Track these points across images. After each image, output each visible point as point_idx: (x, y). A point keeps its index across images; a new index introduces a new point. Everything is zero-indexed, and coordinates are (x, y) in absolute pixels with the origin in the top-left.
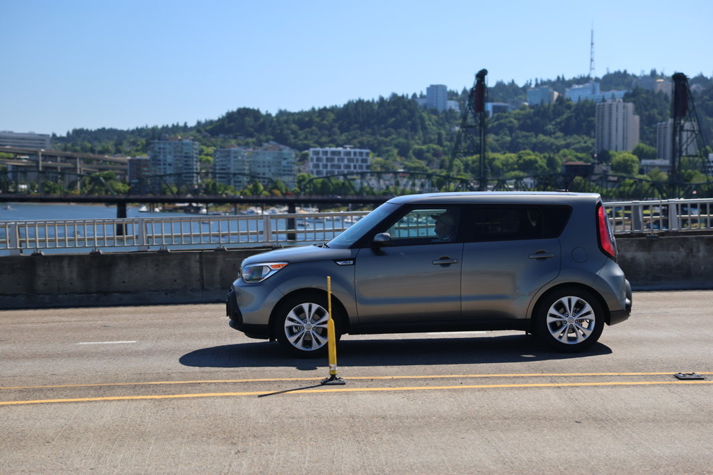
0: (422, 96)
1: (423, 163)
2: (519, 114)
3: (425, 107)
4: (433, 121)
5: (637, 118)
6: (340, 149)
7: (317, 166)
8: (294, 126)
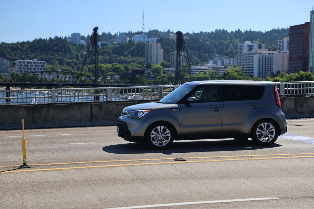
0: (69, 38)
1: (70, 68)
2: (112, 47)
3: (71, 43)
4: (74, 49)
5: (162, 50)
6: (31, 61)
7: (20, 68)
8: (8, 50)
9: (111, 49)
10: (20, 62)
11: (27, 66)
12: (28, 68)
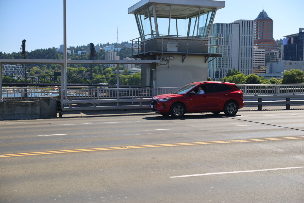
3: (59, 52)
5: (119, 57)
6: (15, 66)
9: (87, 56)
10: (6, 67)
11: (12, 69)
12: (12, 72)
